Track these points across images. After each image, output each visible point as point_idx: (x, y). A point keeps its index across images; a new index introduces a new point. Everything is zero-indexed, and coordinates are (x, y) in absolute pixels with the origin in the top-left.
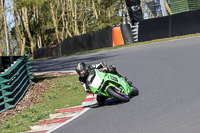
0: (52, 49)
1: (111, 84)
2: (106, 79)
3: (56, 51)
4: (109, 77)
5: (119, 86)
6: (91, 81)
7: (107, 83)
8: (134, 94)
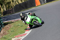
0: (10, 10)
1: (34, 20)
2: (32, 18)
3: (12, 11)
4: (33, 17)
5: (37, 20)
6: (26, 19)
7: (32, 20)
8: (43, 23)
